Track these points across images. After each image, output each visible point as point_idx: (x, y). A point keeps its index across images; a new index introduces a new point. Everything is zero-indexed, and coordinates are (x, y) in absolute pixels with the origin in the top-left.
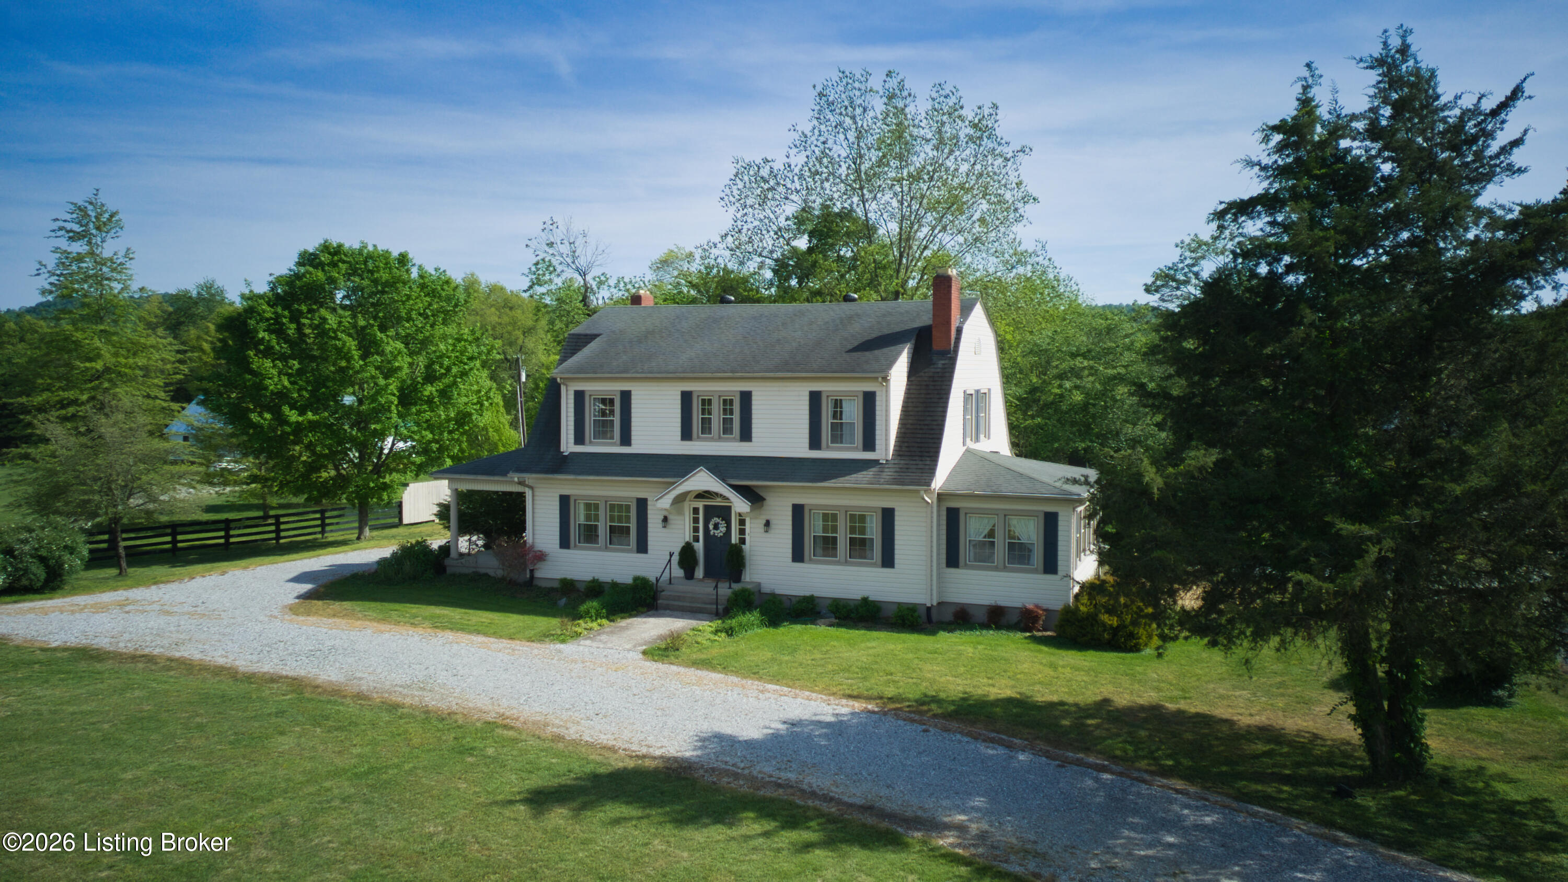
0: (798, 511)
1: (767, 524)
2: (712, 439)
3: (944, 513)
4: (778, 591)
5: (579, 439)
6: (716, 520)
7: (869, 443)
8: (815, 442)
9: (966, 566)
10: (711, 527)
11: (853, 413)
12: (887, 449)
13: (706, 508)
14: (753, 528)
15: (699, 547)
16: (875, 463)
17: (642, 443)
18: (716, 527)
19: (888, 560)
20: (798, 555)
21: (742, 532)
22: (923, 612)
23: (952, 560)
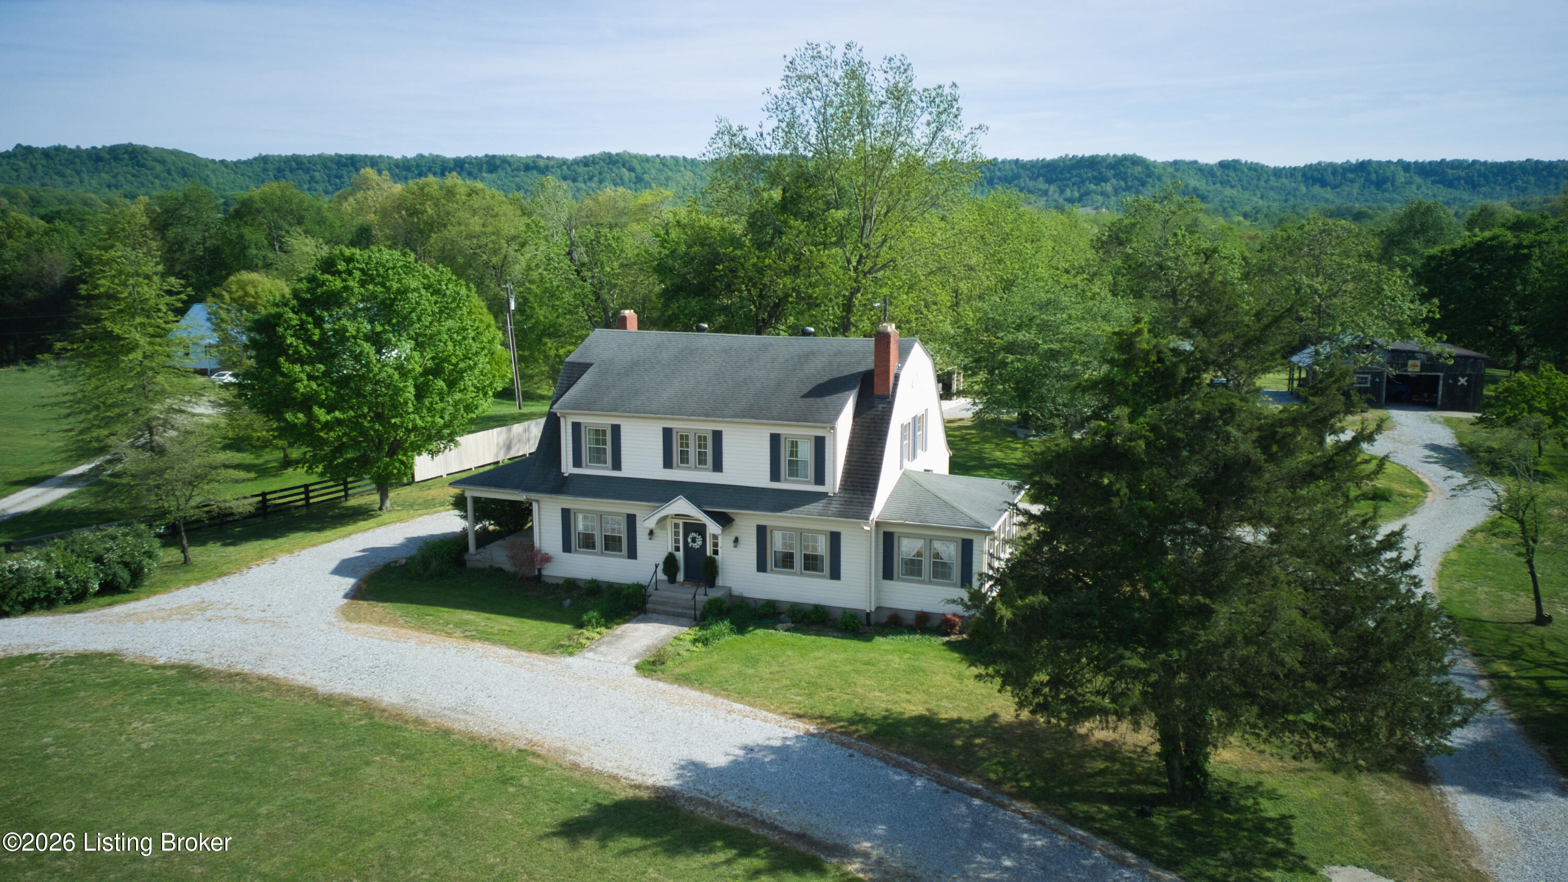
0: (762, 532)
1: (736, 540)
2: (689, 468)
3: (881, 536)
4: (746, 595)
5: (577, 463)
6: (693, 535)
7: (820, 478)
8: (775, 475)
9: (899, 579)
10: (689, 540)
11: (806, 452)
12: (834, 484)
13: (685, 524)
14: (725, 543)
15: (680, 555)
16: (824, 495)
17: (629, 470)
18: (694, 540)
19: (835, 574)
20: (762, 567)
21: (716, 545)
22: (864, 615)
23: (888, 574)
